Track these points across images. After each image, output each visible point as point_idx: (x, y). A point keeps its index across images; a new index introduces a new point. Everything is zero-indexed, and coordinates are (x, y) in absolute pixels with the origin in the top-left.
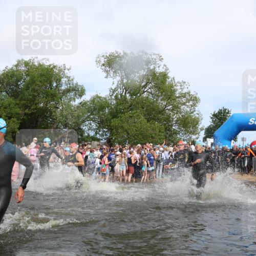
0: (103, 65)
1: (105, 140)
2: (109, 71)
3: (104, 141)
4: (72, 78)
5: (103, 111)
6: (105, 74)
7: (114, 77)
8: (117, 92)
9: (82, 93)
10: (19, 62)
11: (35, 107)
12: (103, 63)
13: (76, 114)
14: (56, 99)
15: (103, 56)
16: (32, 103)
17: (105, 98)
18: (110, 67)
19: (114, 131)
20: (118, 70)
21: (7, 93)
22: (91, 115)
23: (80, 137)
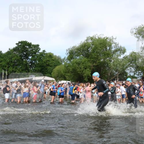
0: (135, 34)
1: (140, 77)
2: (139, 37)
4: (118, 43)
6: (137, 39)
7: (143, 40)
9: (124, 51)
10: (88, 38)
11: (99, 62)
12: (135, 32)
13: (122, 64)
14: (110, 56)
15: (135, 28)
16: (97, 59)
18: (139, 35)
21: (83, 56)
22: (130, 63)
23: (125, 77)
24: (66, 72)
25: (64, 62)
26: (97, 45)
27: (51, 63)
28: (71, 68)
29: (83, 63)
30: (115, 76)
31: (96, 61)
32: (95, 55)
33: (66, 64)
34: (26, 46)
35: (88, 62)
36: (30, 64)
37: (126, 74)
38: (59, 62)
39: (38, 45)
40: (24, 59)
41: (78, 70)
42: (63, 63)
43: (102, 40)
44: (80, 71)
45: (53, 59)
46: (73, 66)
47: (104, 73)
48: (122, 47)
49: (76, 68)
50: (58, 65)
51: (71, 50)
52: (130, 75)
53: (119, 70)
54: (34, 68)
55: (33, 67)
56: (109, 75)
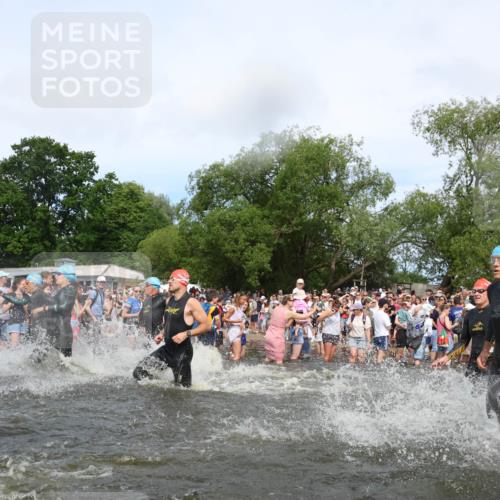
0: (428, 129)
1: (439, 279)
2: (441, 141)
3: (436, 283)
4: (367, 160)
5: (432, 223)
6: (432, 149)
7: (452, 153)
8: (459, 182)
9: (387, 188)
10: (264, 137)
11: (299, 220)
12: (427, 125)
13: (378, 230)
14: (338, 203)
15: (426, 112)
16: (293, 213)
17: (435, 197)
18: (441, 134)
19: (458, 261)
20: (459, 137)
21: (247, 197)
22: (407, 231)
23: (388, 275)
24: (183, 254)
25: (179, 217)
26: (295, 164)
27: (135, 218)
28: (202, 240)
29: (245, 225)
30: (352, 273)
31: (288, 220)
32: (288, 199)
33: (185, 224)
34: (47, 158)
35: (262, 219)
36: (60, 221)
37: (392, 265)
38: (160, 218)
39: (91, 156)
40: (39, 200)
41: (227, 247)
42: (176, 222)
43: (316, 146)
44: (234, 251)
45: (141, 204)
46: (209, 232)
47: (317, 259)
48: (382, 175)
49: (221, 241)
50: (158, 228)
51: (204, 175)
52: (405, 270)
53: (369, 252)
54: (75, 234)
55: (71, 229)
56: (333, 266)
